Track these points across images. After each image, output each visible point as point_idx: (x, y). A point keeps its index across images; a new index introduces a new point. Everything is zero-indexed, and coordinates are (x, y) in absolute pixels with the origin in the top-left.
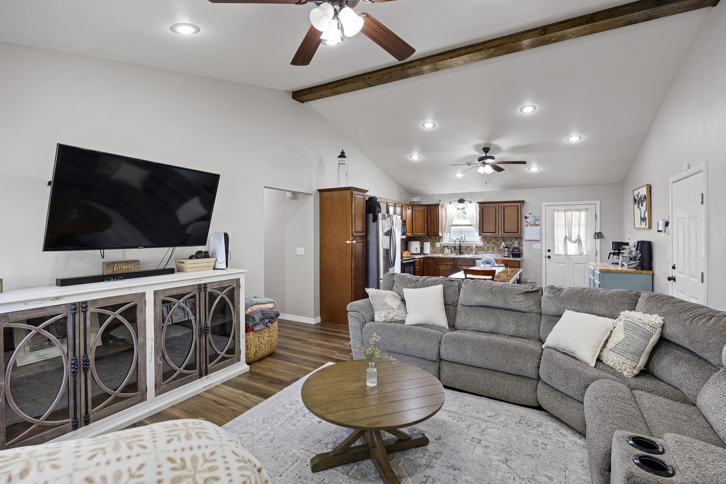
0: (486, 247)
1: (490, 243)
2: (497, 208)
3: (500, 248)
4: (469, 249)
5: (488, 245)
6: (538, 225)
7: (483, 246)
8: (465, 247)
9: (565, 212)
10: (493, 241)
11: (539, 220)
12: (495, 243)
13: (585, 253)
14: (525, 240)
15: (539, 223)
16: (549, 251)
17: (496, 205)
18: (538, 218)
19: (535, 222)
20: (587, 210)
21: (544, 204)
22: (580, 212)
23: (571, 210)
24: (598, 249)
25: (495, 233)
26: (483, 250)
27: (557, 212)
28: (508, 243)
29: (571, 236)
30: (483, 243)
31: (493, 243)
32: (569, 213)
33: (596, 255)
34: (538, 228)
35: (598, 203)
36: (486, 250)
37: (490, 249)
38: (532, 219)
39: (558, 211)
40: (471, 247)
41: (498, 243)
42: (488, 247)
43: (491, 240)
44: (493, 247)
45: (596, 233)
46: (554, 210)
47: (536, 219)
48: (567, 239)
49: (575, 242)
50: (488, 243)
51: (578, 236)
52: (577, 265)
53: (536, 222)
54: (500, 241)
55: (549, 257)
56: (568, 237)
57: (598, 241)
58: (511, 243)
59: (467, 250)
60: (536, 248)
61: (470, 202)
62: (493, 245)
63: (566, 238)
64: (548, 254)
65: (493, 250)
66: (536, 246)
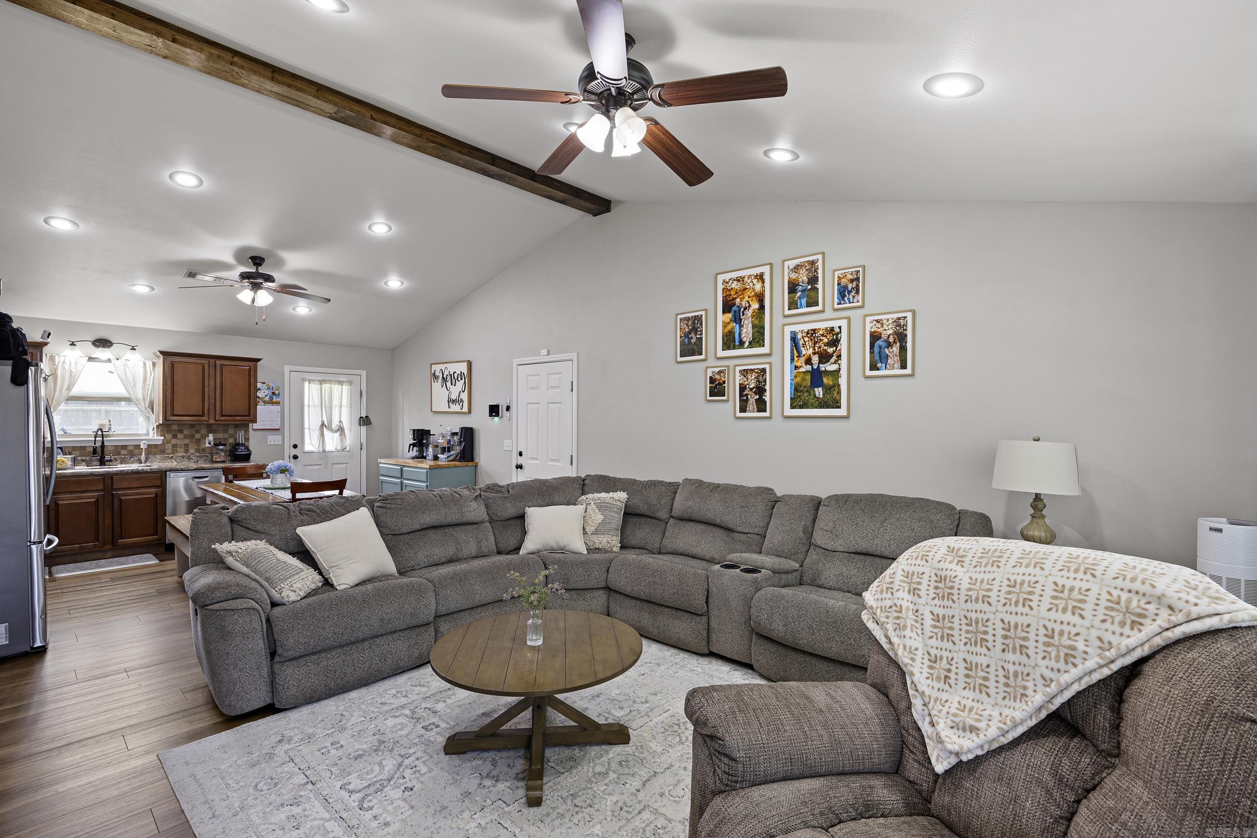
0: (169, 447)
1: (180, 436)
2: (206, 368)
3: (202, 446)
4: (123, 452)
5: (174, 441)
6: (278, 403)
7: (163, 444)
8: (113, 448)
9: (321, 384)
10: (186, 432)
11: (279, 394)
12: (192, 437)
13: (348, 449)
14: (253, 429)
15: (278, 399)
16: (295, 446)
17: (204, 361)
18: (277, 392)
19: (271, 398)
20: (350, 383)
21: (287, 369)
22: (342, 385)
23: (330, 381)
24: (364, 441)
25: (202, 415)
26: (163, 452)
27: (309, 383)
28: (220, 436)
29: (330, 422)
30: (163, 438)
31: (186, 437)
32: (326, 387)
33: (361, 449)
34: (276, 408)
35: (364, 374)
36: (169, 451)
37: (179, 450)
38: (267, 392)
39: (310, 381)
40: (129, 448)
41: (198, 436)
42: (174, 446)
43: (181, 431)
44: (186, 445)
45: (361, 417)
46: (304, 380)
47: (273, 393)
48: (324, 427)
49: (336, 431)
50: (175, 437)
51: (340, 422)
52: (336, 466)
53: (274, 397)
54: (203, 431)
55: (295, 457)
56: (326, 423)
57: (364, 428)
58: (227, 436)
59: (119, 454)
60: (273, 443)
61: (133, 349)
62: (187, 441)
63: (323, 425)
64: (294, 452)
65: (187, 451)
66: (274, 439)
